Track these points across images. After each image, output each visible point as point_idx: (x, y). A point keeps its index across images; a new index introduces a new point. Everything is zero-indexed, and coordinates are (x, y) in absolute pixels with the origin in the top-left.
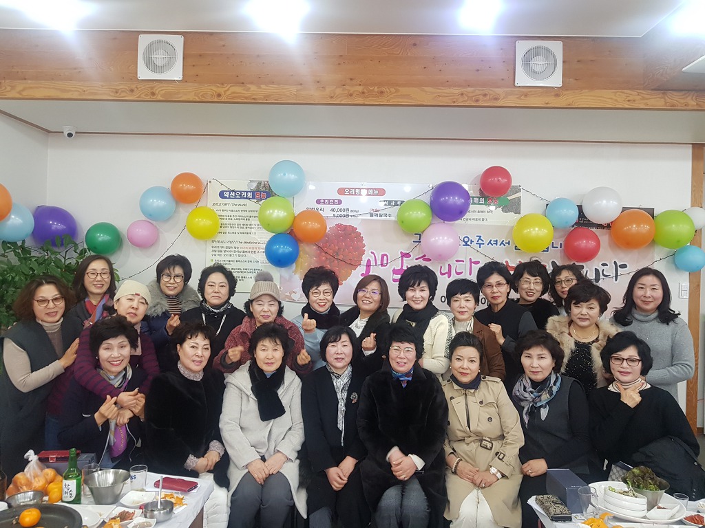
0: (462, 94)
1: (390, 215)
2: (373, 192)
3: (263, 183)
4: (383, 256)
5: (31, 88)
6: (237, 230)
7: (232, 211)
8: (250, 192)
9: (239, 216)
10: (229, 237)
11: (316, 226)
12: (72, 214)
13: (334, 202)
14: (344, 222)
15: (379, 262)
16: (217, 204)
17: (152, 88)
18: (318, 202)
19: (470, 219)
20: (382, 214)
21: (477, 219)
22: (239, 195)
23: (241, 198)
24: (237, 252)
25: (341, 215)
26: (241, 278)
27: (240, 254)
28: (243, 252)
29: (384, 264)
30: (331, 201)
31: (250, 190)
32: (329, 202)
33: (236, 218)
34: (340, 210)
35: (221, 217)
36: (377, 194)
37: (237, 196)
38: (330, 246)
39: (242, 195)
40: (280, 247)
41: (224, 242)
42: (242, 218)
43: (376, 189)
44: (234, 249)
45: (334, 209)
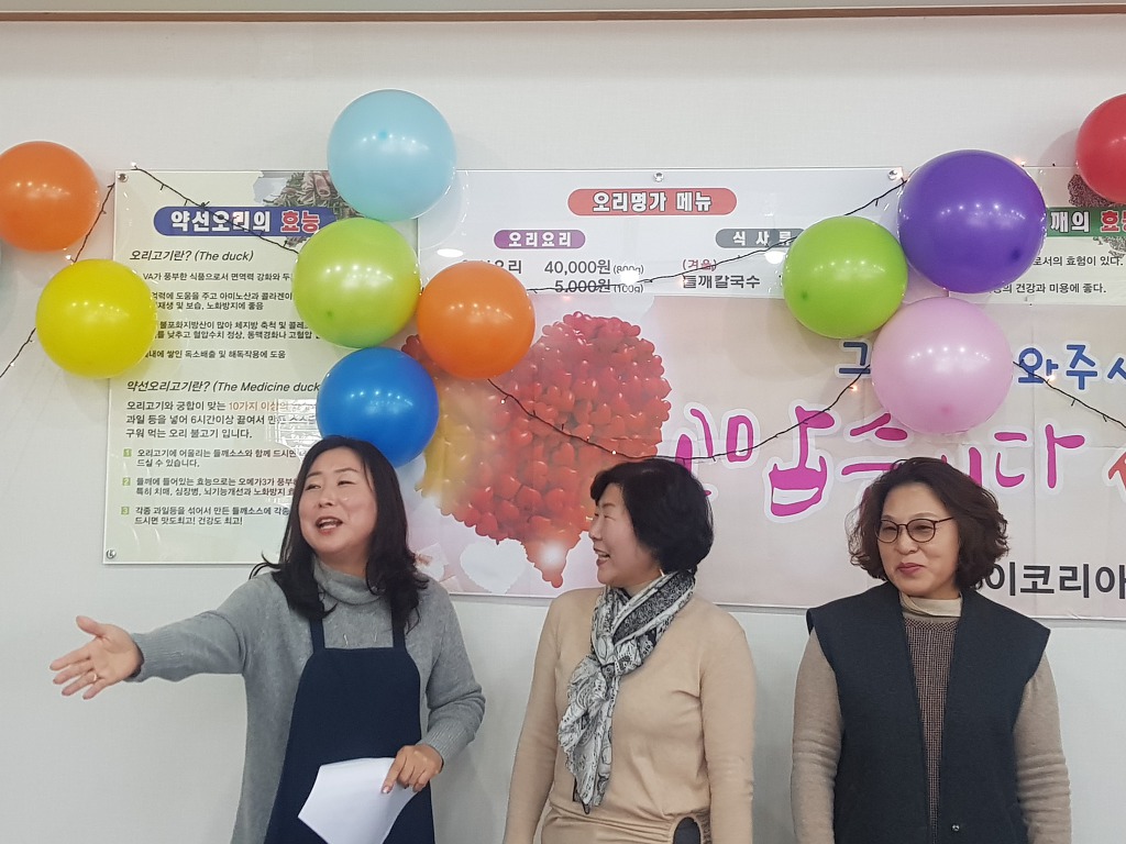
1: (754, 281)
2: (694, 200)
3: (306, 179)
4: (734, 424)
6: (216, 344)
7: (201, 277)
8: (263, 210)
9: (224, 296)
10: (188, 369)
11: (498, 316)
13: (556, 241)
14: (595, 307)
15: (720, 446)
16: (147, 255)
18: (502, 239)
19: (1042, 288)
20: (727, 278)
21: (1064, 288)
22: (223, 221)
23: (234, 231)
24: (218, 419)
25: (582, 285)
26: (231, 514)
27: (227, 427)
28: (241, 421)
29: (738, 454)
30: (548, 237)
31: (262, 204)
32: (541, 241)
33: (213, 302)
34: (578, 267)
35: (162, 300)
36: (706, 209)
37: (217, 225)
38: (545, 391)
39: (236, 222)
40: (369, 395)
41: (171, 387)
42: (235, 301)
43: (704, 192)
44: (206, 412)
45: (559, 265)
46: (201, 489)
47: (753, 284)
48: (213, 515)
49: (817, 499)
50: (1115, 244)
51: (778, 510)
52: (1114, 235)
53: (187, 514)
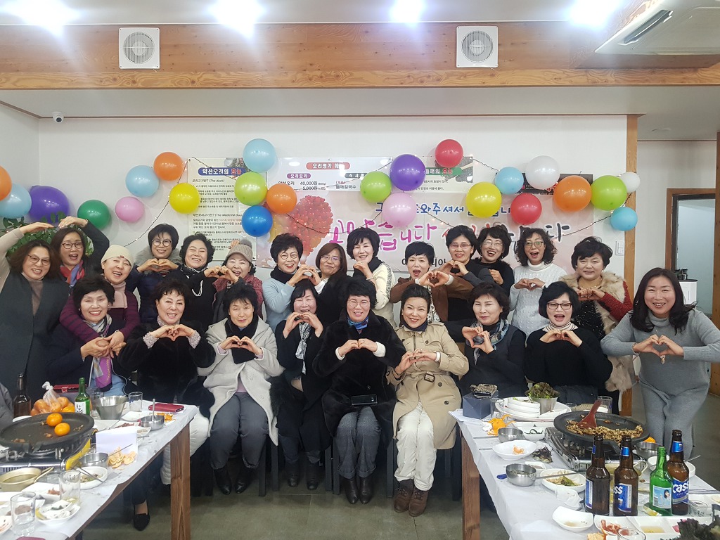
0: (409, 76)
1: (354, 187)
3: (237, 160)
4: (349, 224)
5: (23, 79)
6: (215, 204)
7: (211, 186)
8: (226, 168)
9: (217, 191)
10: (209, 211)
11: (287, 198)
12: (64, 193)
13: (303, 177)
14: (313, 194)
15: (345, 230)
16: (197, 181)
17: (133, 77)
18: (289, 176)
19: (427, 188)
20: (347, 186)
21: (433, 188)
22: (216, 172)
25: (310, 188)
32: (299, 176)
33: (214, 193)
34: (309, 183)
35: (201, 193)
38: (301, 216)
39: (219, 171)
40: (255, 218)
41: (204, 215)
42: (220, 193)
45: (304, 183)
50: (446, 177)
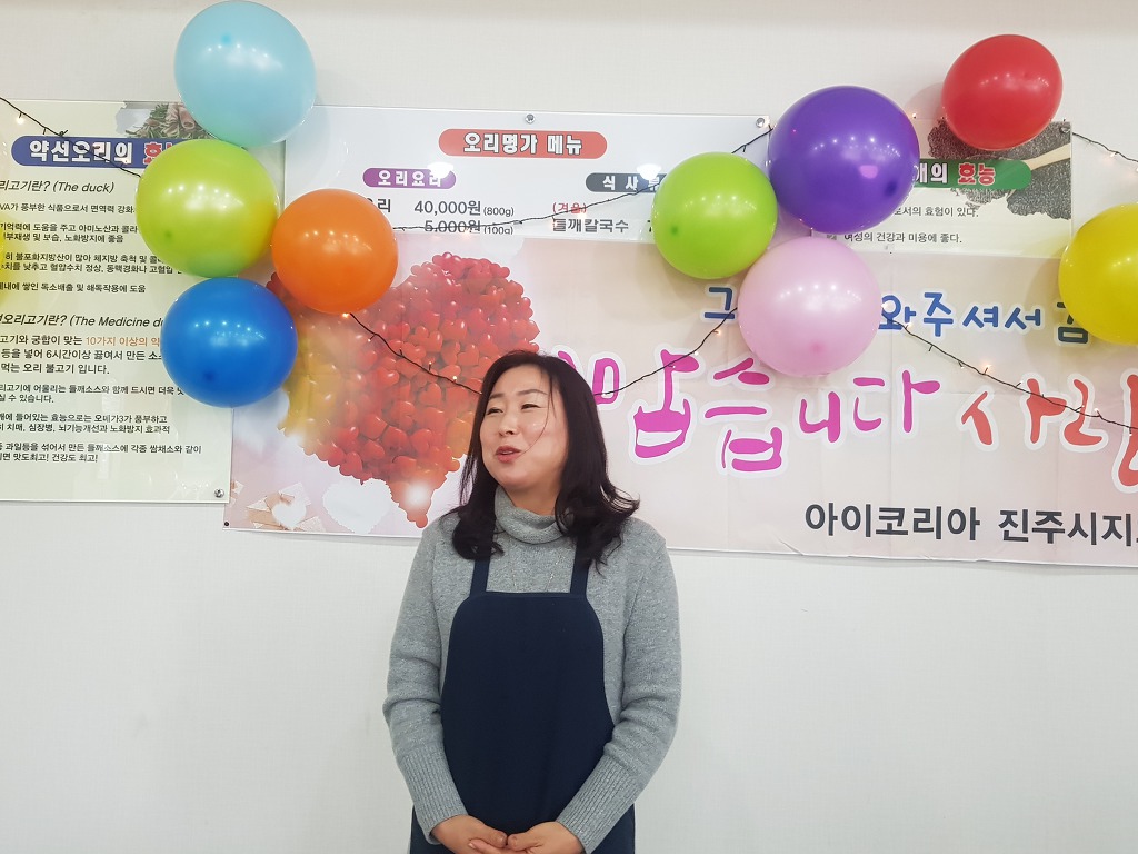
1: (623, 226)
2: (565, 143)
4: (601, 366)
6: (74, 277)
8: (126, 141)
9: (83, 228)
10: (46, 303)
13: (425, 180)
18: (371, 177)
19: (902, 237)
20: (596, 222)
21: (922, 238)
22: (84, 152)
23: (94, 161)
24: (75, 354)
25: (452, 224)
26: (86, 451)
27: (83, 362)
28: (99, 356)
29: (603, 396)
30: (418, 176)
31: (124, 136)
32: (410, 180)
33: (71, 234)
34: (448, 208)
35: (18, 231)
36: (577, 152)
37: (77, 156)
38: (413, 331)
39: (97, 152)
41: (26, 320)
42: (94, 234)
43: (575, 136)
44: (63, 346)
45: (429, 205)
46: (56, 425)
47: (622, 228)
48: (67, 452)
49: (680, 441)
50: (971, 195)
51: (643, 452)
52: (971, 187)
53: (40, 451)
